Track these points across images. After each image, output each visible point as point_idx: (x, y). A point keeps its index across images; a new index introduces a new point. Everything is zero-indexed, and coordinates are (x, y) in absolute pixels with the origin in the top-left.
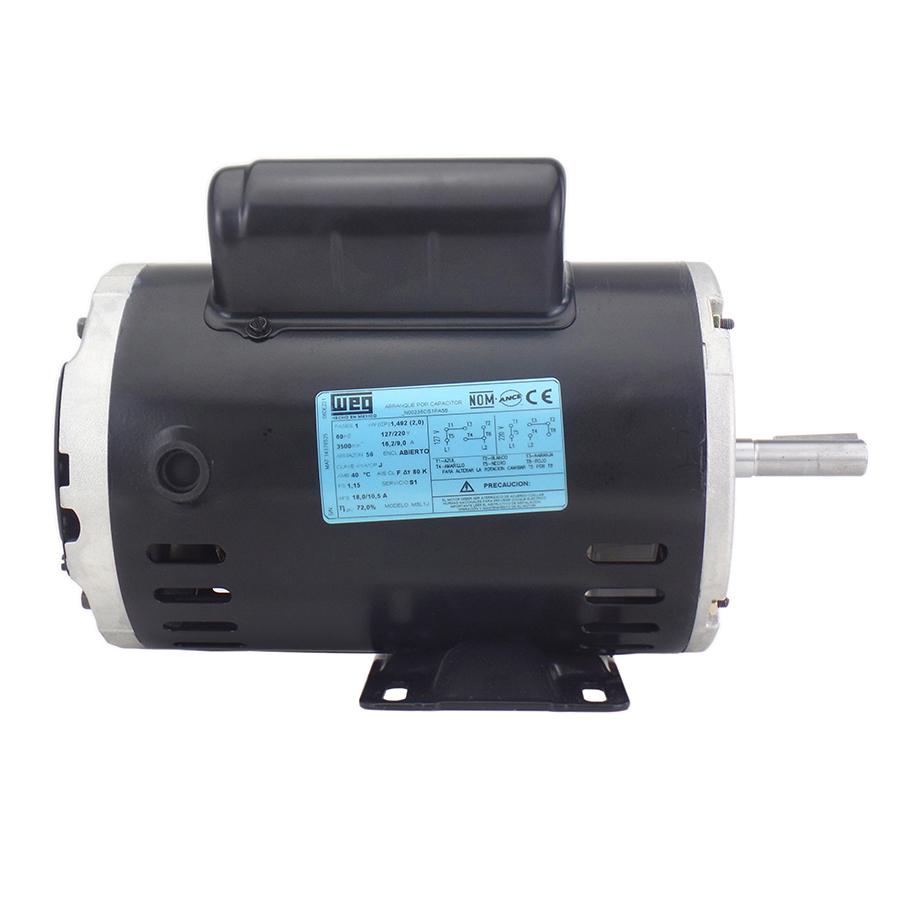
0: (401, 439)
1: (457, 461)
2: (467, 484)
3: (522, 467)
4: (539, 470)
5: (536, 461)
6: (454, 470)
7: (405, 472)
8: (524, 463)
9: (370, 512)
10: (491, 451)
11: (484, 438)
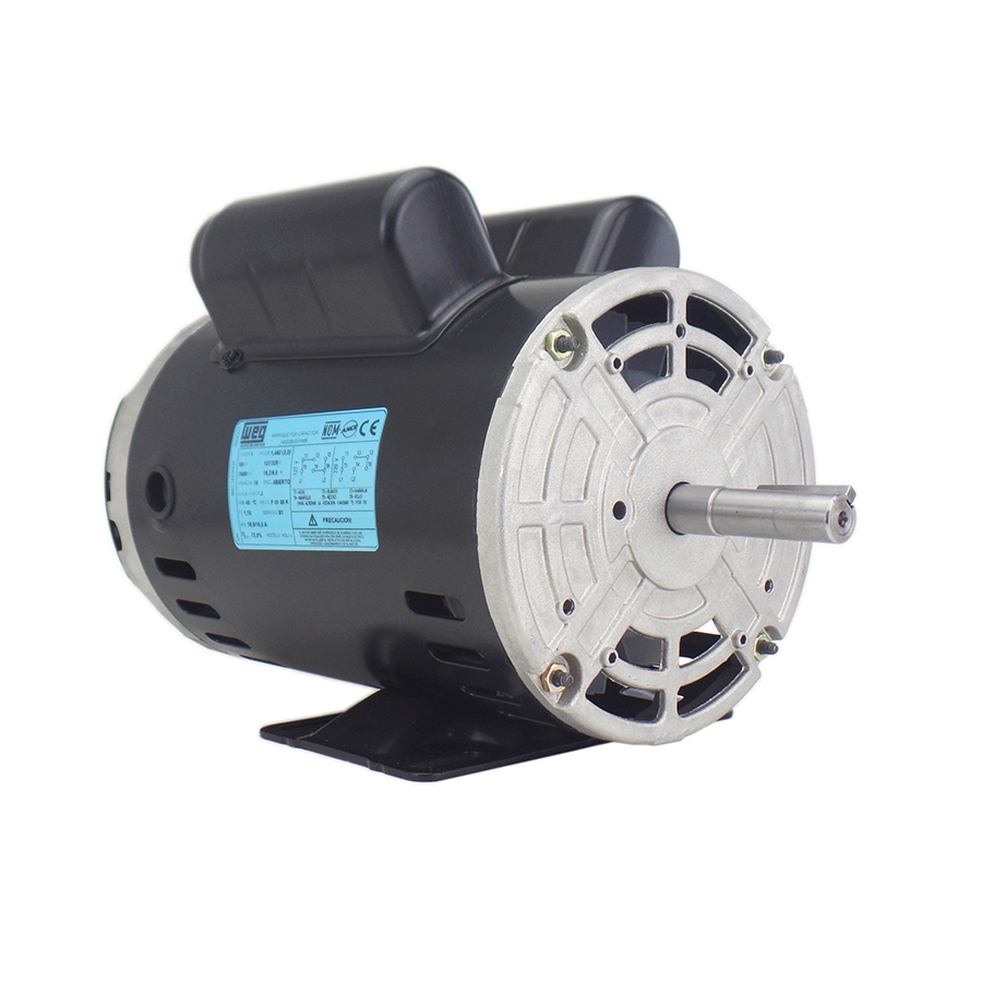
0: (274, 468)
1: (307, 493)
2: (312, 516)
3: (346, 503)
4: (357, 507)
5: (356, 496)
6: (304, 501)
7: (277, 502)
8: (348, 499)
9: (258, 541)
10: (327, 486)
11: (324, 471)
